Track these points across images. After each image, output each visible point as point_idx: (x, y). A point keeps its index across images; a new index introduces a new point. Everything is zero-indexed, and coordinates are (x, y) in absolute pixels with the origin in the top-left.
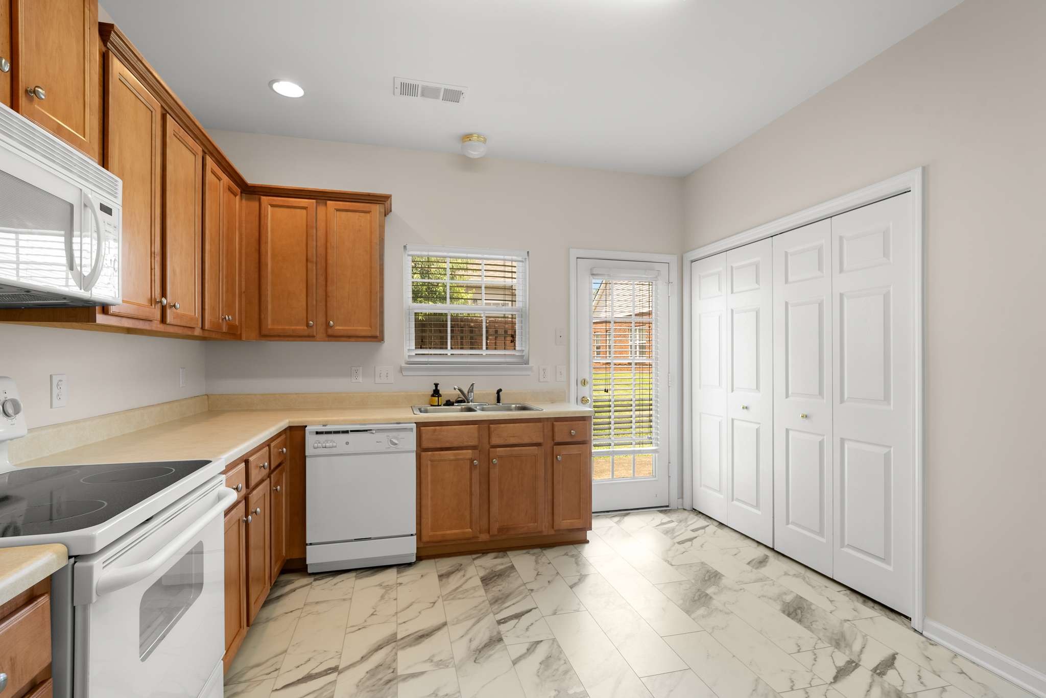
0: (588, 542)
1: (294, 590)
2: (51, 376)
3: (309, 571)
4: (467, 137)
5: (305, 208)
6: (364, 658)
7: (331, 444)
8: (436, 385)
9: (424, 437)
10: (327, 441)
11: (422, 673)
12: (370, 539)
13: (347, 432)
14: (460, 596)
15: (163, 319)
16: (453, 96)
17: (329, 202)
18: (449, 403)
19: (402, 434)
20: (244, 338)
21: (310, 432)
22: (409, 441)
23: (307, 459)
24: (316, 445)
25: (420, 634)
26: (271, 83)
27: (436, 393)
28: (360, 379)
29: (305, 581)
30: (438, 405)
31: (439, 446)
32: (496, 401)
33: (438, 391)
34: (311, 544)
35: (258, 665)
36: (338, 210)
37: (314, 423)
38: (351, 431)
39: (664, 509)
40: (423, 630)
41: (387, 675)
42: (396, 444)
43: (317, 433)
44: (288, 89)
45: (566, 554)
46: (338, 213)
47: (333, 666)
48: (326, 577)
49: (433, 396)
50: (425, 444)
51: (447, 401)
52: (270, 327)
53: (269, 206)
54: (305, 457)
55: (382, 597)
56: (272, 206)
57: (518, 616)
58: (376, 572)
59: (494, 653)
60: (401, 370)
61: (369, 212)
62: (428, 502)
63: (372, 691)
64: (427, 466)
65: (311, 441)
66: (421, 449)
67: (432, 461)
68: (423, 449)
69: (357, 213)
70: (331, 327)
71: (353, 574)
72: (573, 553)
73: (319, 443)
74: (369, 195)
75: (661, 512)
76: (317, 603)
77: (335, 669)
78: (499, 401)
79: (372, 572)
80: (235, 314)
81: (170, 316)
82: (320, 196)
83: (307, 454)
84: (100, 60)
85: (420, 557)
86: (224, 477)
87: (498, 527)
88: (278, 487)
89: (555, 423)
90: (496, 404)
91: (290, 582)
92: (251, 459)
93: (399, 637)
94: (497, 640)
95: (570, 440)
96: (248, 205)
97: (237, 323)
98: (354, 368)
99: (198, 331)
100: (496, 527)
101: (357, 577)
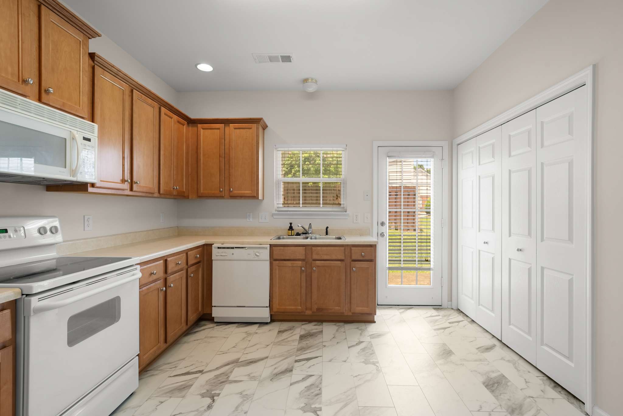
0: (375, 322)
1: (204, 329)
2: (84, 216)
3: (215, 320)
4: (305, 80)
5: (219, 129)
6: (217, 369)
7: (224, 254)
8: (291, 224)
9: (275, 253)
10: (222, 253)
11: (241, 381)
12: (244, 307)
13: (233, 248)
14: (283, 344)
15: (131, 189)
16: (287, 59)
17: (230, 125)
18: (298, 234)
19: (261, 251)
20: (190, 198)
21: (215, 248)
22: (265, 254)
23: (213, 262)
24: (217, 254)
25: (251, 361)
26: (196, 65)
27: (291, 228)
28: (251, 220)
29: (211, 325)
30: (292, 235)
31: (283, 258)
32: (325, 234)
33: (292, 227)
34: (215, 306)
35: (169, 364)
36: (235, 129)
37: (217, 243)
38: (236, 248)
39: (438, 307)
40: (254, 359)
41: (222, 379)
42: (258, 256)
43: (218, 248)
44: (205, 67)
45: (357, 328)
46: (236, 130)
47: (201, 370)
48: (223, 325)
49: (289, 230)
50: (275, 257)
51: (297, 233)
52: (202, 192)
53: (202, 129)
55: (244, 339)
56: (203, 129)
57: (308, 359)
58: (248, 325)
59: (284, 377)
60: (273, 215)
61: (251, 128)
62: (276, 289)
63: (212, 385)
64: (276, 269)
65: (215, 251)
66: (273, 259)
67: (279, 266)
68: (275, 259)
69: (245, 130)
70: (232, 191)
71: (236, 325)
72: (361, 328)
73: (219, 253)
74: (250, 119)
75: (434, 309)
76: (211, 337)
77: (201, 372)
78: (327, 234)
79: (246, 325)
80: (183, 186)
81: (135, 187)
82: (226, 122)
83: (213, 259)
84: (91, 70)
85: (273, 320)
86: (138, 266)
87: (316, 307)
88: (192, 275)
89: (352, 248)
90: (325, 236)
91: (204, 325)
92: (168, 259)
93: (240, 361)
94: (289, 370)
95: (361, 259)
96: (192, 129)
97: (184, 190)
98: (248, 214)
99: (156, 195)
100: (315, 307)
101: (237, 327)
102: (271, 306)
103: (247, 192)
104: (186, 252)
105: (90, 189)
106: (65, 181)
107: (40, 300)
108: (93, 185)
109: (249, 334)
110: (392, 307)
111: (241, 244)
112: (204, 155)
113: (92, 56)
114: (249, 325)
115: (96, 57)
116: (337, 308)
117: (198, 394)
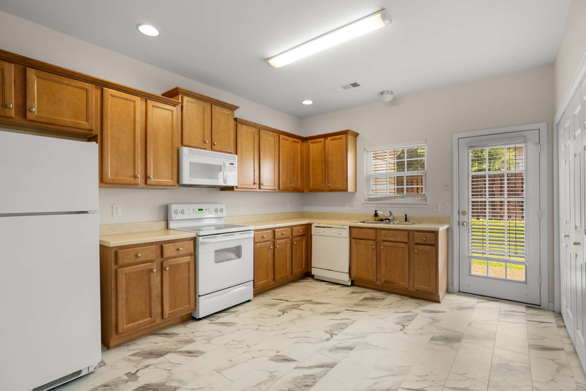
0: (440, 302)
3: (315, 278)
4: (382, 93)
5: (321, 142)
6: (297, 301)
8: (376, 211)
9: (353, 232)
10: (318, 230)
11: (303, 310)
12: (332, 270)
13: (324, 227)
14: (348, 299)
15: (260, 188)
16: (355, 85)
17: (328, 138)
18: (382, 220)
19: (342, 230)
21: (313, 226)
22: (346, 233)
23: (313, 236)
24: (315, 231)
25: (318, 303)
26: (302, 102)
27: (376, 215)
28: (348, 208)
29: (312, 280)
30: (375, 221)
31: (359, 237)
32: (405, 221)
33: (377, 214)
34: (314, 267)
35: (276, 293)
36: (332, 140)
37: (315, 223)
38: (326, 227)
39: (534, 306)
40: (321, 302)
41: (295, 307)
42: (340, 234)
43: (316, 227)
44: (307, 102)
45: (418, 303)
46: (332, 141)
47: (288, 300)
49: (374, 216)
50: (353, 236)
52: (311, 187)
53: (311, 144)
54: (311, 235)
55: (325, 291)
56: (312, 143)
57: (355, 311)
59: (331, 315)
60: (363, 204)
61: (342, 138)
62: (354, 260)
63: (288, 308)
64: (354, 245)
65: (313, 228)
66: (352, 238)
67: (356, 243)
69: (338, 140)
70: (330, 186)
71: (327, 283)
72: (420, 304)
74: (341, 132)
75: (527, 307)
76: (306, 286)
77: (287, 301)
78: (406, 220)
79: (332, 284)
80: (298, 184)
81: (262, 187)
82: (325, 136)
83: (312, 234)
84: (235, 127)
85: (353, 284)
86: (253, 231)
87: (385, 280)
88: (295, 243)
89: (415, 233)
90: (404, 222)
91: (308, 279)
92: (276, 230)
93: (313, 301)
94: (338, 313)
95: (423, 242)
96: (305, 144)
97: (299, 187)
98: (346, 203)
99: (277, 190)
100: (383, 279)
101: (327, 284)
102: (350, 273)
103: (339, 186)
104: (292, 227)
105: (235, 189)
106: (222, 186)
107: (203, 239)
108: (237, 187)
109: (330, 289)
110: (474, 296)
111: (330, 225)
112: (312, 161)
113: (235, 119)
114: (335, 285)
115: (237, 120)
116: (402, 283)
117: (278, 309)
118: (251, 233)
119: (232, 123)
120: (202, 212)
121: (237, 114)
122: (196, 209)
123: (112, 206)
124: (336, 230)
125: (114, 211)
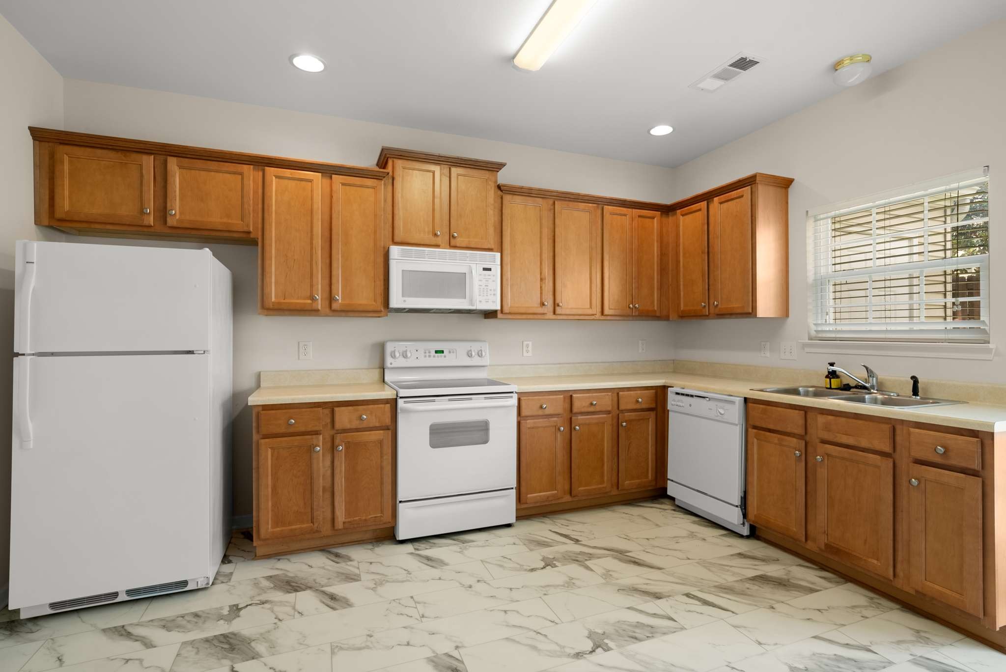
1: (652, 507)
2: (524, 342)
3: (677, 503)
4: (836, 67)
5: (700, 210)
6: (595, 547)
7: (681, 404)
8: (832, 365)
9: (752, 413)
10: (678, 401)
11: (592, 570)
12: (706, 494)
13: (692, 396)
14: (713, 569)
16: (742, 64)
17: (714, 199)
18: (845, 388)
19: (727, 406)
20: (671, 319)
21: (671, 392)
22: (735, 413)
23: (670, 413)
25: (637, 561)
26: (649, 132)
27: (832, 374)
28: (768, 354)
31: (764, 425)
32: (910, 394)
33: (835, 372)
34: (672, 480)
36: (721, 203)
37: (677, 385)
38: (696, 396)
40: (644, 561)
41: (580, 558)
42: (722, 414)
43: (677, 394)
44: (662, 130)
46: (722, 205)
47: (581, 540)
48: (681, 512)
49: (827, 377)
50: (752, 421)
51: (842, 386)
52: (683, 307)
53: (681, 217)
54: (667, 412)
55: (676, 537)
56: (683, 215)
57: (706, 603)
59: (637, 597)
60: (804, 345)
61: (742, 196)
62: (754, 479)
64: (753, 443)
65: (672, 401)
66: (750, 425)
67: (759, 439)
68: (758, 427)
69: (735, 201)
70: (717, 305)
71: (697, 519)
73: (675, 401)
74: (740, 181)
77: (578, 541)
78: (915, 392)
80: (653, 302)
81: (558, 310)
82: (708, 197)
83: (669, 407)
84: (500, 200)
85: (754, 534)
86: (516, 395)
87: (826, 541)
88: (624, 424)
89: (912, 430)
90: (910, 397)
91: (662, 503)
92: (574, 395)
93: (627, 554)
94: (658, 596)
95: (938, 460)
96: (671, 219)
97: (656, 309)
98: (763, 343)
99: (598, 316)
100: (822, 540)
101: (694, 522)
102: (743, 507)
103: (735, 305)
104: (617, 392)
105: (499, 315)
107: (405, 402)
108: (501, 312)
109: (692, 535)
111: (705, 392)
112: (684, 254)
113: (499, 187)
114: (712, 527)
115: (501, 187)
116: (875, 562)
117: (543, 556)
118: (511, 397)
119: (492, 195)
120: (441, 356)
121: (504, 177)
122: (431, 351)
123: (299, 343)
124: (712, 404)
125: (301, 350)
